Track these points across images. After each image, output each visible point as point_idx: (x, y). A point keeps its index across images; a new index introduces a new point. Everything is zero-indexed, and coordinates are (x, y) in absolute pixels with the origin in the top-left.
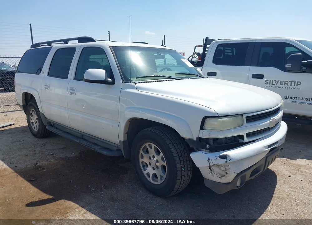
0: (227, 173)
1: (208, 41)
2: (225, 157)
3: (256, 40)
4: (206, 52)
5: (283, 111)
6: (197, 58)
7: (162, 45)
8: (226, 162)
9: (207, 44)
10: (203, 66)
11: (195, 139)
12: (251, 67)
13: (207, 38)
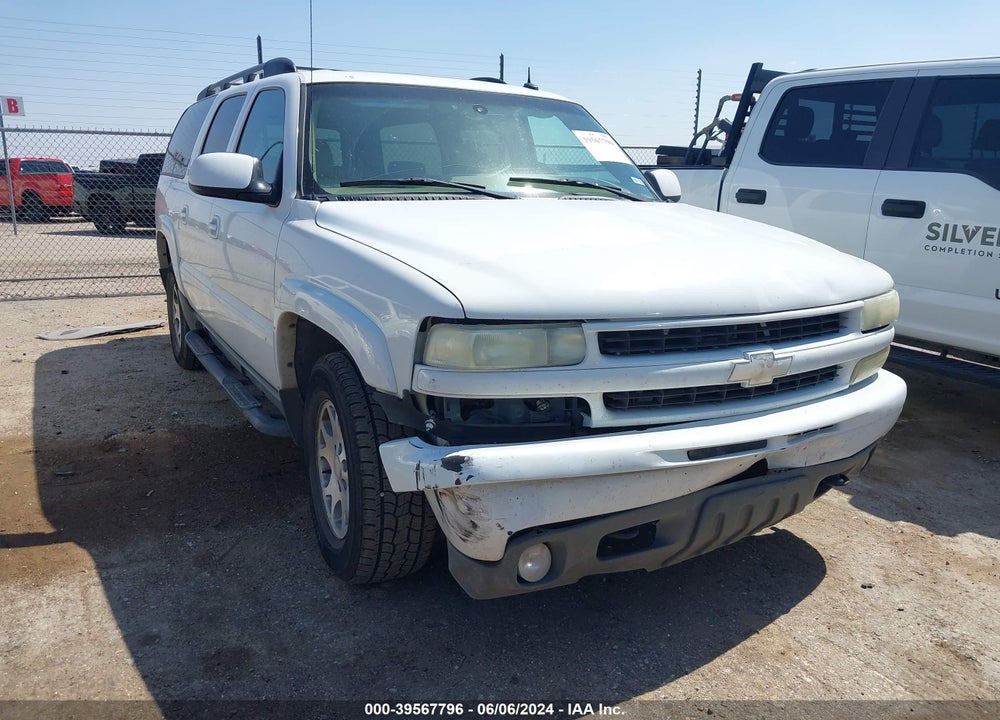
0: (475, 526)
1: (758, 77)
2: (456, 465)
3: (919, 70)
4: (747, 119)
5: (893, 329)
6: (720, 141)
7: (526, 86)
8: (458, 482)
9: (752, 89)
10: (728, 167)
11: (401, 395)
12: (883, 172)
13: (756, 67)
